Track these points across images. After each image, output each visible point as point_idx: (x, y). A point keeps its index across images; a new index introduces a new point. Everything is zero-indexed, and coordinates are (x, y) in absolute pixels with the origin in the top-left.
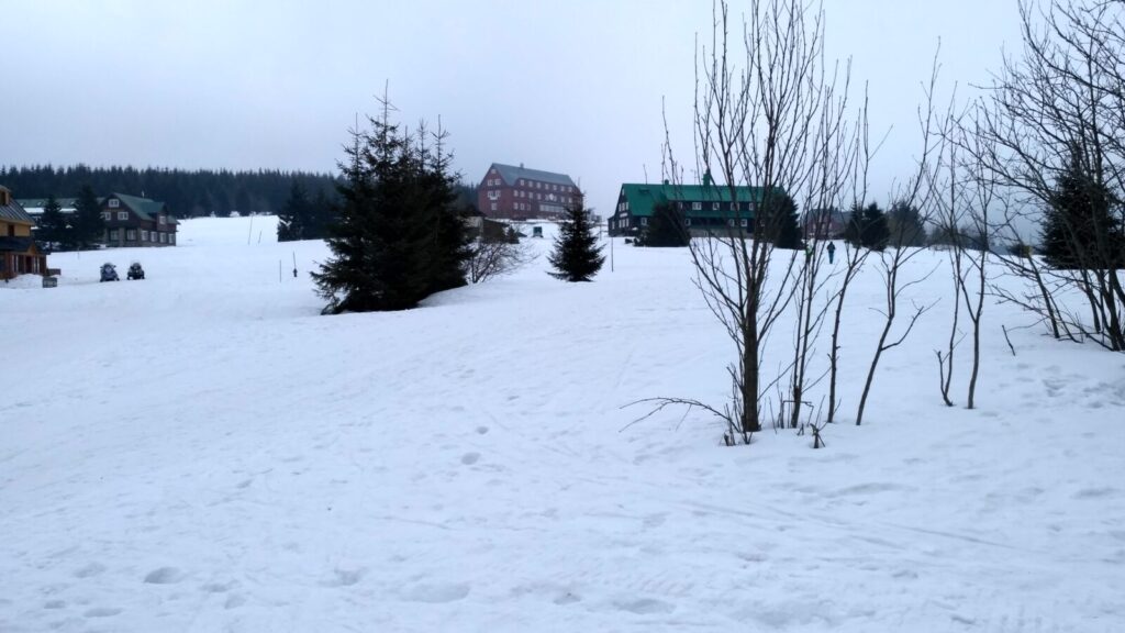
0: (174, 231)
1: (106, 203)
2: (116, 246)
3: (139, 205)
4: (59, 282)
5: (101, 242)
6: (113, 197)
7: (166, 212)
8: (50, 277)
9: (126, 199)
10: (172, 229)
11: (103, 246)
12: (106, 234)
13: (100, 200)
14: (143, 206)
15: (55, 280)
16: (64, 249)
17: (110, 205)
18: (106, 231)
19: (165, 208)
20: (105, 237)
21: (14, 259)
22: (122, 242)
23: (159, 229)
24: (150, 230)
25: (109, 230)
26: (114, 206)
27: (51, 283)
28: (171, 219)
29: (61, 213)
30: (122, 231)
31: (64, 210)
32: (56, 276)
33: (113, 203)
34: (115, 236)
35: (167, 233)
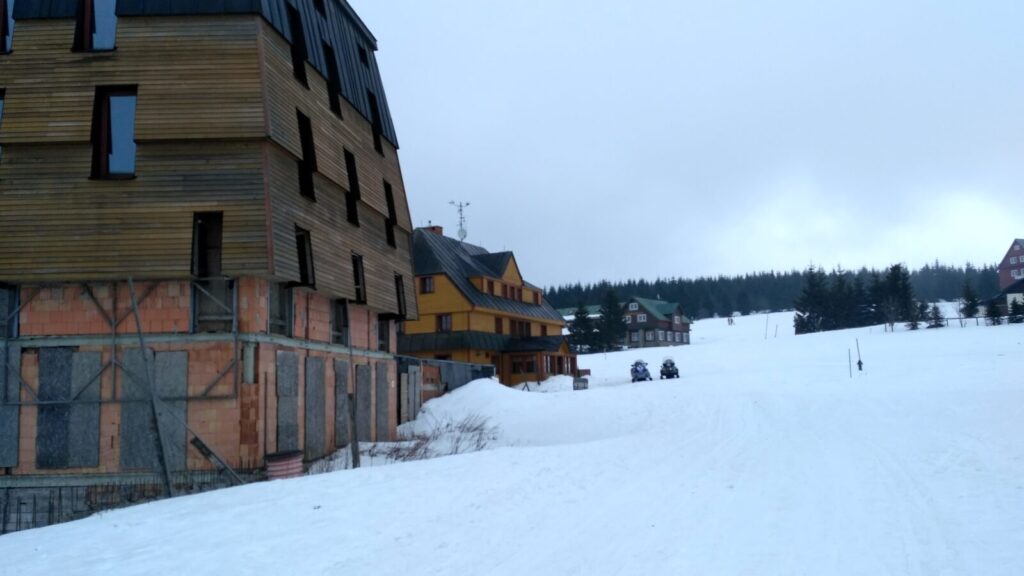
0: (687, 330)
1: (626, 307)
2: (637, 347)
3: (655, 307)
4: (590, 383)
5: (623, 344)
6: (632, 301)
7: (681, 312)
8: (580, 378)
9: (644, 302)
10: (686, 329)
11: (625, 347)
12: (628, 336)
13: (622, 304)
14: (659, 308)
15: (586, 381)
16: (592, 351)
17: (631, 309)
18: (627, 333)
19: (679, 308)
20: (627, 340)
21: (546, 361)
22: (641, 343)
23: (675, 329)
24: (666, 330)
25: (631, 331)
26: (634, 309)
27: (581, 385)
28: (685, 319)
29: (590, 319)
30: (641, 332)
31: (592, 316)
32: (586, 377)
33: (633, 307)
34: (635, 338)
35: (682, 332)
